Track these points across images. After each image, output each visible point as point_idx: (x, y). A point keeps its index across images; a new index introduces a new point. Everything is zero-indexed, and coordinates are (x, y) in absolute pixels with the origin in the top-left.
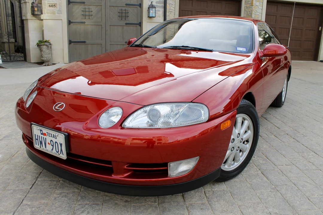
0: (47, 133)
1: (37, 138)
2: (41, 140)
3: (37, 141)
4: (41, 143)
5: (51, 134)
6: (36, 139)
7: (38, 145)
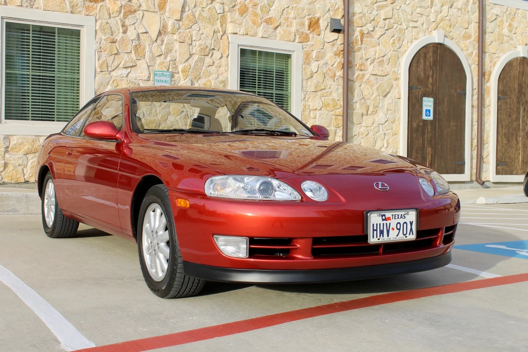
0: (393, 215)
1: (375, 228)
2: (382, 228)
3: (375, 232)
4: (382, 232)
5: (398, 216)
6: (374, 230)
7: (377, 237)
